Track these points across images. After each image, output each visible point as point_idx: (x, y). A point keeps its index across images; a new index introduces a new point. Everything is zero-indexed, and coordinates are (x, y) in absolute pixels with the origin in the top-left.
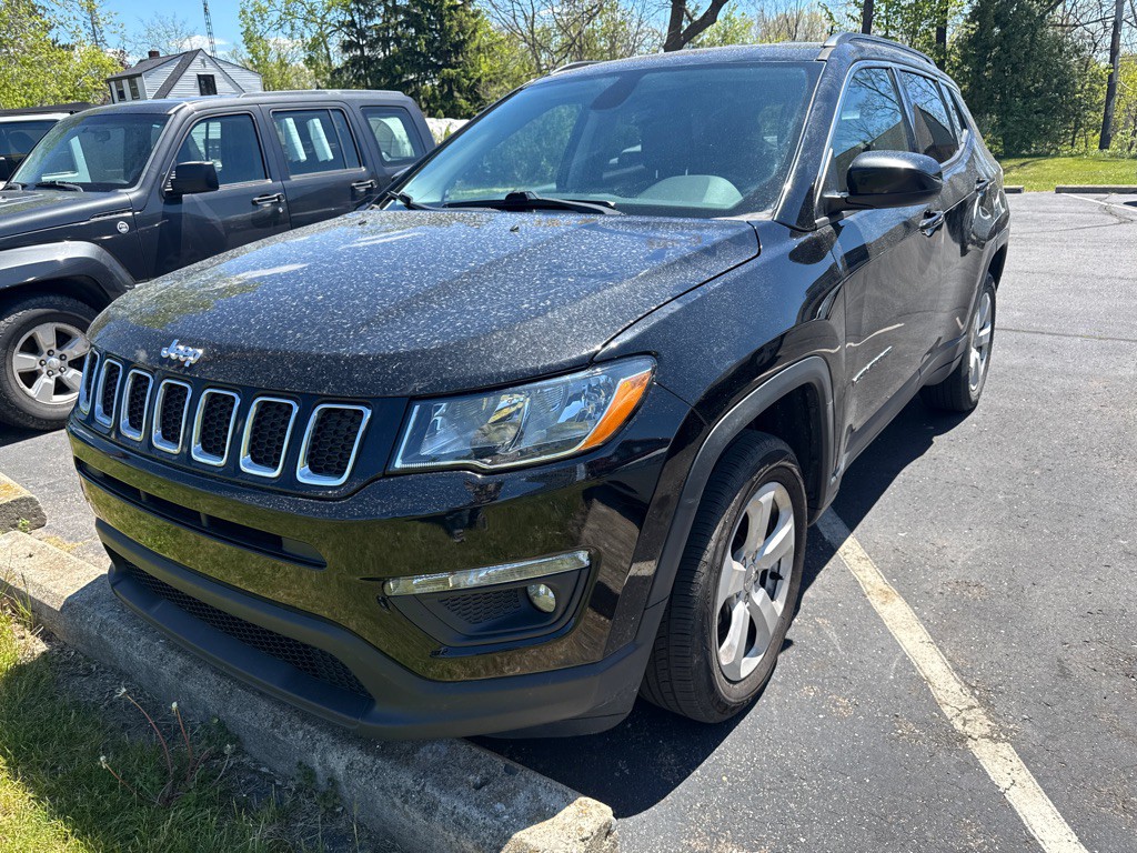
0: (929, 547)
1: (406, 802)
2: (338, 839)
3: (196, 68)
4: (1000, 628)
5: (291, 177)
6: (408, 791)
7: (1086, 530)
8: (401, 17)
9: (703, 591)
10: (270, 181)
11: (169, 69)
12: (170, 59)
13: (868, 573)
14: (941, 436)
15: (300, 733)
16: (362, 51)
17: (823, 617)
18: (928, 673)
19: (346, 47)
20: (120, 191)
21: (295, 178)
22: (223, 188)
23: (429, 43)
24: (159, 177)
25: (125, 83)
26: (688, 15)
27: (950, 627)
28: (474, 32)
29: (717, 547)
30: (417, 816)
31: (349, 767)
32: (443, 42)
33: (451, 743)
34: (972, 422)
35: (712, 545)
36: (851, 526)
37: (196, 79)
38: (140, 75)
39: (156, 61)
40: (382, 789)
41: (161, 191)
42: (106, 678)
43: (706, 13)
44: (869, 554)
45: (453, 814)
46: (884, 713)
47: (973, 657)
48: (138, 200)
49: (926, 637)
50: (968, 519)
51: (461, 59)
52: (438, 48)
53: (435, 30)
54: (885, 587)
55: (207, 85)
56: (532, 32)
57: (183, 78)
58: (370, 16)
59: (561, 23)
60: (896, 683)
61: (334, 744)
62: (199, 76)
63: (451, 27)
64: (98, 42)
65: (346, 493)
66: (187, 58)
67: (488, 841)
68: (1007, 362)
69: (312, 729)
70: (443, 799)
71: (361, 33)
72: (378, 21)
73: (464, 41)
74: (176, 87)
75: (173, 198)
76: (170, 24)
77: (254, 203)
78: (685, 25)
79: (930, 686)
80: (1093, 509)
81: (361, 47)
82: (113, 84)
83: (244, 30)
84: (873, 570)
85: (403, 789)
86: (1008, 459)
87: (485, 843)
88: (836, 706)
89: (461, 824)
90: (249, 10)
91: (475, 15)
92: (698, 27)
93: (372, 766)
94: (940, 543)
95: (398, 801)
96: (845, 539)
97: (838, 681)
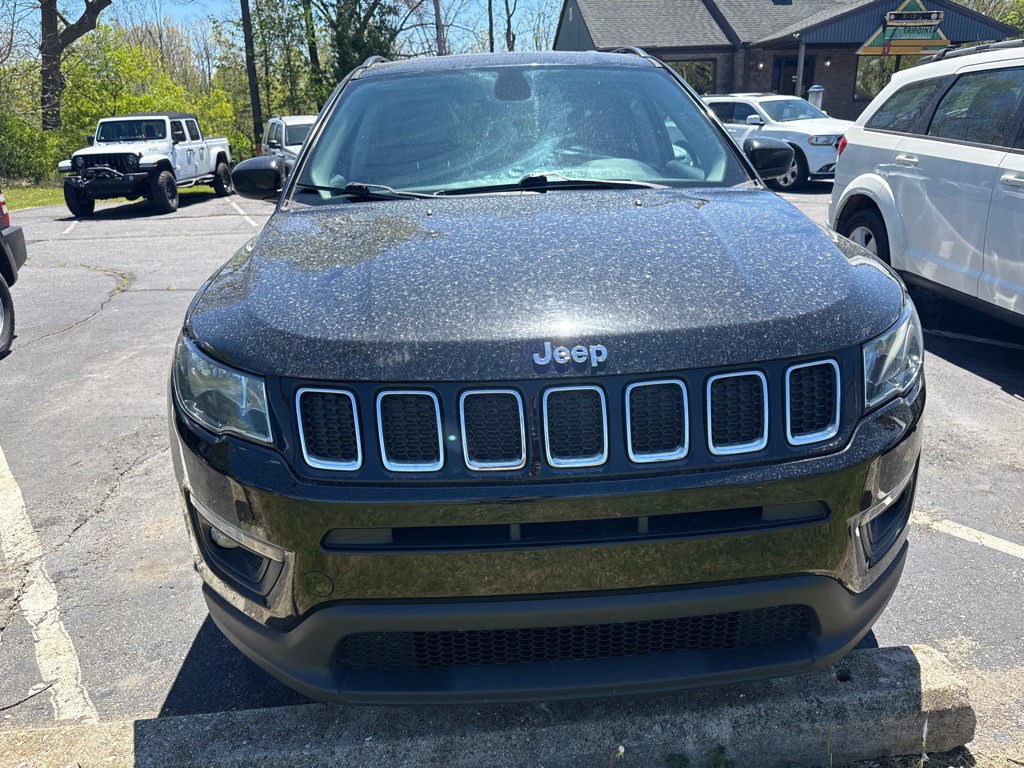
1: (813, 721)
6: (809, 712)
15: (657, 728)
26: (61, 18)
31: (736, 724)
43: (83, 18)
45: (862, 705)
61: (704, 716)
67: (906, 707)
69: (667, 717)
70: (844, 700)
85: (803, 713)
87: (905, 710)
89: (875, 709)
92: (76, 30)
93: (759, 712)
95: (805, 726)
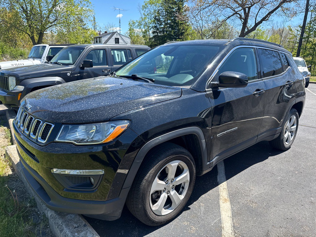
0: (247, 189)
1: (58, 228)
2: (44, 234)
3: (115, 36)
4: (255, 217)
5: (114, 65)
6: (59, 225)
7: (301, 193)
8: (168, 26)
9: (143, 187)
10: (108, 66)
11: (109, 36)
12: (110, 33)
13: (224, 193)
14: (272, 157)
16: (158, 34)
17: (203, 203)
18: (224, 225)
19: (154, 32)
20: (70, 66)
21: (115, 66)
22: (94, 67)
23: (174, 33)
24: (80, 63)
25: (98, 39)
26: (247, 28)
27: (240, 214)
28: (187, 30)
29: (150, 175)
30: (59, 232)
31: (51, 216)
32: (178, 32)
33: (76, 215)
34: (284, 154)
35: (148, 174)
36: (227, 178)
37: (114, 39)
38: (102, 37)
39: (106, 34)
40: (55, 223)
41: (79, 66)
42: (19, 183)
43: (253, 28)
44: (228, 187)
45: (65, 233)
46: (204, 234)
47: (241, 224)
48: (73, 68)
49: (230, 215)
50: (265, 183)
51: (182, 37)
52: (177, 34)
53: (177, 29)
54: (226, 198)
55: (117, 41)
56: (202, 30)
57: (111, 38)
58: (161, 25)
59: (210, 29)
60: (213, 227)
62: (115, 38)
63: (180, 28)
64: (95, 29)
65: (46, 145)
66: (113, 33)
68: (307, 137)
70: (65, 229)
71: (158, 29)
72: (162, 26)
73: (184, 32)
74: (110, 41)
75: (82, 68)
76: (111, 25)
77: (103, 71)
78: (246, 30)
79: (223, 230)
80: (308, 187)
81: (157, 33)
82: (95, 39)
83: (129, 28)
84: (226, 192)
86: (290, 167)
88: (191, 229)
90: (131, 23)
91: (188, 26)
92: (250, 31)
93: (55, 217)
94: (251, 188)
95: (56, 227)
96: (223, 182)
97: (196, 222)
